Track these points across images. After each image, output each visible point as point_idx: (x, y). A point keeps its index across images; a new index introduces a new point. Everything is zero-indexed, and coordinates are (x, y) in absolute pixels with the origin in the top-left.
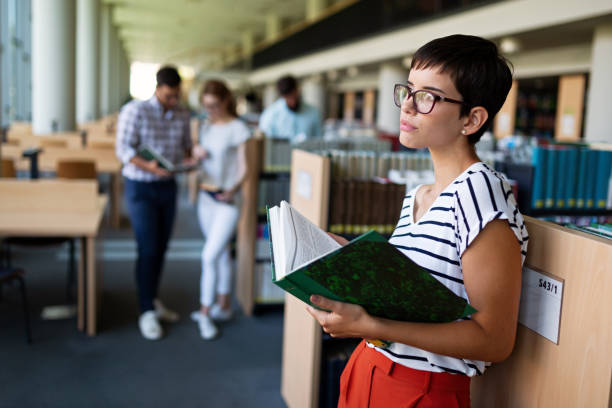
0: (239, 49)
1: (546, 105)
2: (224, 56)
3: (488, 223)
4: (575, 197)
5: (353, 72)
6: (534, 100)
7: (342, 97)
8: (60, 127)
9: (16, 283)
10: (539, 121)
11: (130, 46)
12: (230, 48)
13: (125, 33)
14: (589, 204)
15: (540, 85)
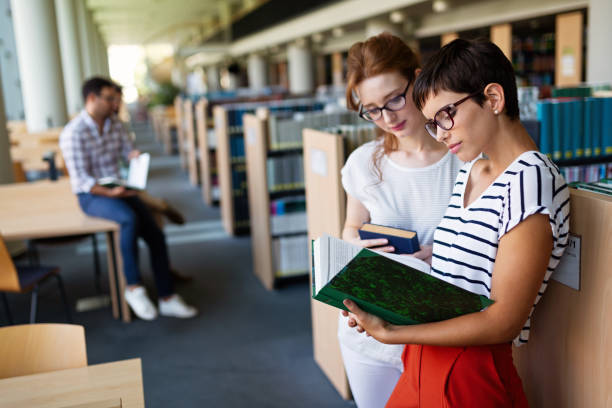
0: (216, 20)
1: (543, 47)
2: (202, 29)
3: (530, 216)
4: (582, 147)
5: (338, 33)
6: (530, 42)
7: (328, 58)
8: (55, 123)
9: (54, 280)
10: (537, 64)
11: (104, 29)
12: (207, 20)
13: (99, 17)
14: (597, 152)
15: (534, 25)
